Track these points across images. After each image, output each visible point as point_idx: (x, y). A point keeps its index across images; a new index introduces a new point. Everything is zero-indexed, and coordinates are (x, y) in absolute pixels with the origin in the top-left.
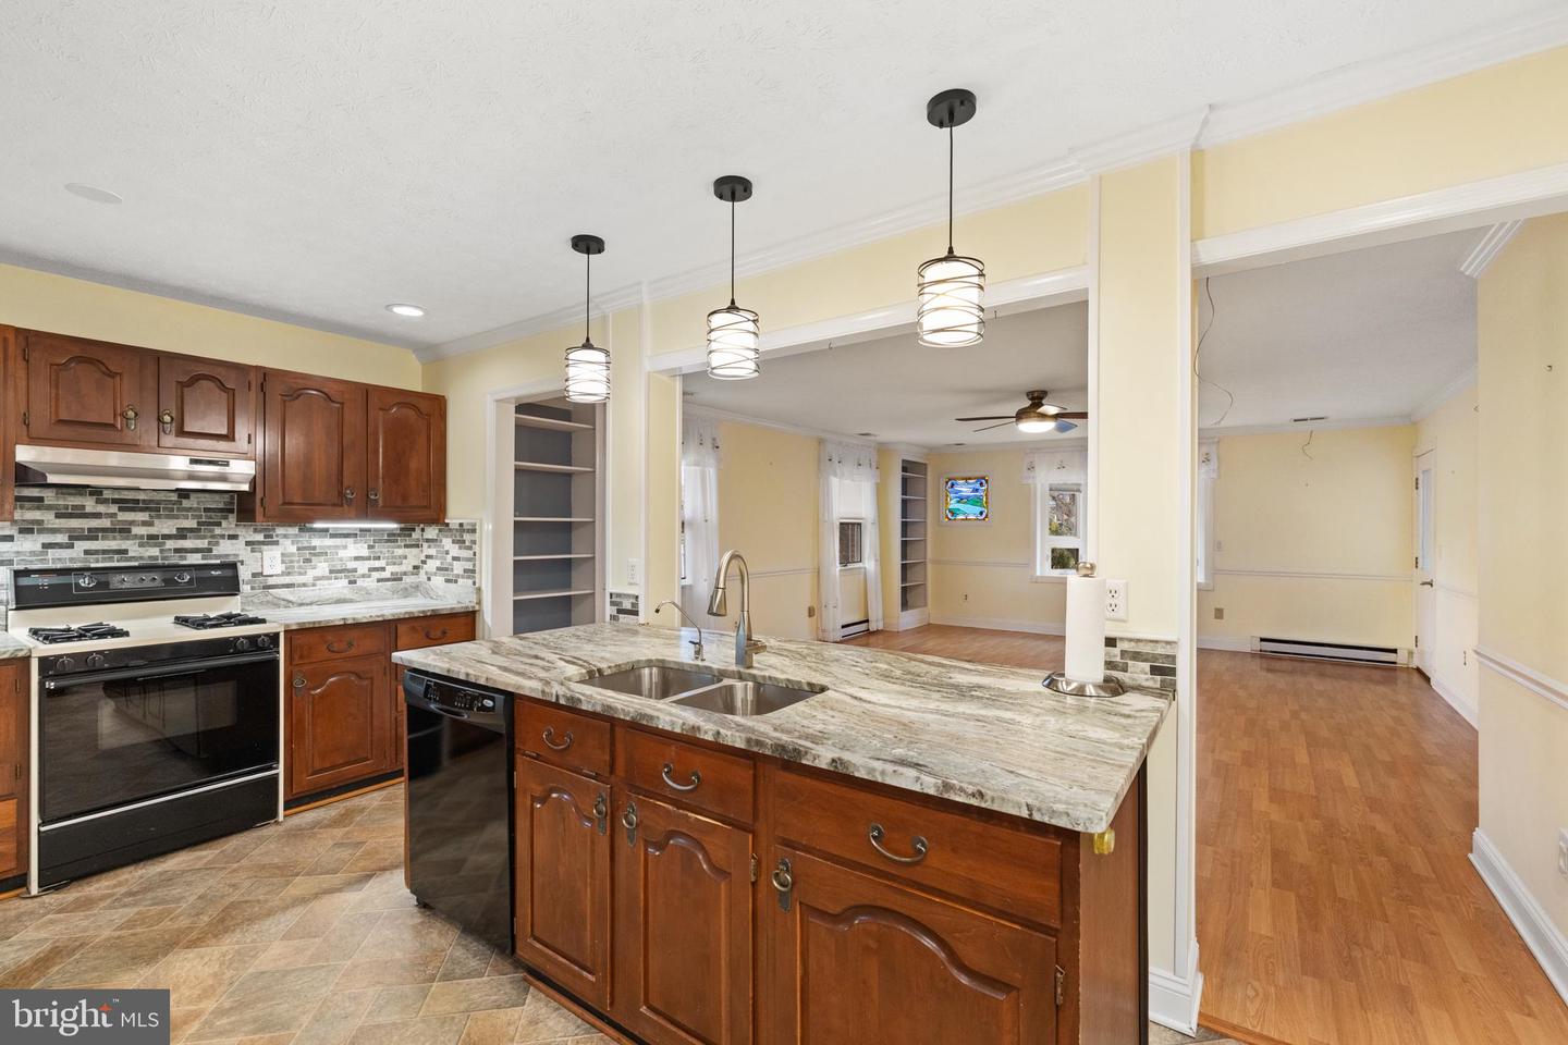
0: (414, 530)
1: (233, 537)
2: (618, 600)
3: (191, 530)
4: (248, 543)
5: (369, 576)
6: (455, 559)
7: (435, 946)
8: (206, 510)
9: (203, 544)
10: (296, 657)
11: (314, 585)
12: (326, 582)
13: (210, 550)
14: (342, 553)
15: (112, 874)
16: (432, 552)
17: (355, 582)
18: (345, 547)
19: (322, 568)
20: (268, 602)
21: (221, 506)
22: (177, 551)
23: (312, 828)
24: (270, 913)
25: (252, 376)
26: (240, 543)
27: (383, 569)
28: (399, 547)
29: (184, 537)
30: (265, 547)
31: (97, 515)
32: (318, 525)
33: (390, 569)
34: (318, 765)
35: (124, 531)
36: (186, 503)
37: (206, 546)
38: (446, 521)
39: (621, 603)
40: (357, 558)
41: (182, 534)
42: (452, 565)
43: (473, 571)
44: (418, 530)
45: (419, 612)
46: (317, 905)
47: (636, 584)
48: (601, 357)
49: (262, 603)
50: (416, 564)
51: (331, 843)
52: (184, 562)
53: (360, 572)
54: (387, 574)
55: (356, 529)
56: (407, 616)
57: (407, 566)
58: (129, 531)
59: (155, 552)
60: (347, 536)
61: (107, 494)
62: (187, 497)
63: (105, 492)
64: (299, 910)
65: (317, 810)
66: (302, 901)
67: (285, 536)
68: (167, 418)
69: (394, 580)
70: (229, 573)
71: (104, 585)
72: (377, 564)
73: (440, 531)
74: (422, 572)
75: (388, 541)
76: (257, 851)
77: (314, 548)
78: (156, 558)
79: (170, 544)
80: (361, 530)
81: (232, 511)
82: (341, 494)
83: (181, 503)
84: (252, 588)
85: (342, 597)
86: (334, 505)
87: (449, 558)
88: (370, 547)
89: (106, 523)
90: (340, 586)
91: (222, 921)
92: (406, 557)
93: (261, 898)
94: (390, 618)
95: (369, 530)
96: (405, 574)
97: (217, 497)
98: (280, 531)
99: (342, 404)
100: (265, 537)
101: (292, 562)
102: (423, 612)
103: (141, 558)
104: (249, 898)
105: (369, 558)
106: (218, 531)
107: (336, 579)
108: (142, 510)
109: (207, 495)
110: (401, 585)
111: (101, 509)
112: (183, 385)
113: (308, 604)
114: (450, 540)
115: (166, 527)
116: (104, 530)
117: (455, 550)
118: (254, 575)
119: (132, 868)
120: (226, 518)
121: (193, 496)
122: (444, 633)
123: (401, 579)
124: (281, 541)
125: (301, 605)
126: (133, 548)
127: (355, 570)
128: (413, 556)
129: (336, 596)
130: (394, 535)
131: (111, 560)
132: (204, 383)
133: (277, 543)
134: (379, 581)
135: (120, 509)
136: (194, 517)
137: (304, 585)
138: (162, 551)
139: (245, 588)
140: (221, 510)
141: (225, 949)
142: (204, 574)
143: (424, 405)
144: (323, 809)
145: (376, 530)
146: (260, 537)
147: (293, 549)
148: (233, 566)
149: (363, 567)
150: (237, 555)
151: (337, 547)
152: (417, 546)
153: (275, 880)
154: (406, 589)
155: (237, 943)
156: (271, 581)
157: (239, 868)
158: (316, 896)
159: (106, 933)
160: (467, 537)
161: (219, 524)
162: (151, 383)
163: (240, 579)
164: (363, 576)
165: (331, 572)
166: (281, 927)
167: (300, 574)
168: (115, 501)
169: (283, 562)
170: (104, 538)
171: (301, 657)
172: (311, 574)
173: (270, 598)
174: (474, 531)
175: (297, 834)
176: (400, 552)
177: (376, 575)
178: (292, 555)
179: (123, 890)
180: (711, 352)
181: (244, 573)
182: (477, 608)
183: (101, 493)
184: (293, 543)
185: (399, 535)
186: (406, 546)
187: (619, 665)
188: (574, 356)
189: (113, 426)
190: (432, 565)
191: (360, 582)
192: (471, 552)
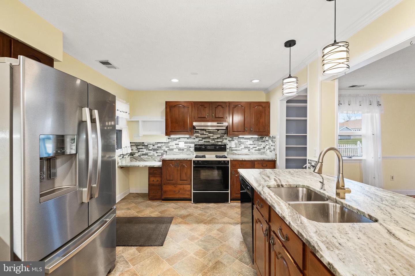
0: (263, 138)
1: (226, 139)
2: (311, 162)
3: (219, 137)
4: (229, 140)
5: (253, 149)
6: (272, 145)
7: (242, 249)
8: (222, 133)
9: (221, 140)
10: (233, 166)
11: (241, 150)
12: (243, 150)
13: (222, 142)
14: (247, 143)
15: (202, 203)
16: (267, 143)
17: (250, 150)
18: (248, 142)
19: (243, 146)
20: (232, 153)
21: (224, 132)
22: (217, 142)
23: (234, 207)
24: (218, 223)
25: (227, 104)
26: (227, 140)
27: (256, 147)
28: (260, 142)
29: (218, 139)
30: (232, 141)
31: (205, 135)
32: (240, 136)
33: (258, 147)
34: (237, 193)
35: (209, 137)
36: (218, 132)
37: (222, 141)
38: (270, 135)
39: (311, 163)
40: (250, 144)
41: (218, 138)
42: (271, 147)
43: (275, 149)
44: (264, 138)
45: (260, 159)
46: (226, 225)
47: (316, 157)
48: (294, 79)
49: (231, 154)
50: (264, 146)
51: (235, 212)
52: (218, 144)
53: (251, 148)
54: (257, 149)
55: (250, 137)
56: (257, 160)
57: (262, 147)
58: (210, 138)
59: (213, 142)
60: (248, 139)
61: (207, 131)
62: (219, 131)
63: (207, 130)
64: (223, 225)
65: (237, 203)
66: (224, 223)
67: (235, 139)
68: (213, 115)
69: (259, 150)
70: (225, 147)
71: (206, 148)
72: (255, 146)
73: (269, 138)
74: (265, 148)
75: (257, 140)
76: (223, 208)
77: (241, 142)
78: (214, 143)
79: (216, 140)
80: (251, 138)
81: (226, 133)
82: (244, 129)
83: (217, 132)
84: (230, 150)
85: (247, 153)
86: (243, 132)
87: (270, 145)
88: (253, 142)
89: (206, 136)
90: (246, 151)
91: (211, 221)
92: (261, 145)
93: (219, 219)
94: (253, 160)
95: (253, 138)
96: (261, 149)
97: (223, 130)
98: (235, 138)
99: (245, 107)
100: (232, 139)
101: (237, 145)
102: (261, 159)
103: (212, 143)
104: (217, 218)
105: (253, 145)
106: (224, 138)
107: (246, 149)
108: (212, 133)
109: (222, 130)
110: (260, 152)
111: (206, 133)
112: (216, 108)
113: (240, 155)
114: (271, 140)
115: (215, 137)
116: (206, 137)
117: (272, 144)
118: (230, 147)
119: (205, 203)
120: (225, 135)
121: (219, 130)
122: (267, 165)
123: (260, 150)
124: (235, 140)
125: (238, 155)
126: (211, 141)
127: (250, 147)
128: (263, 144)
129: (245, 153)
130: (259, 139)
131: (207, 143)
132: (219, 107)
133: (234, 140)
134: (255, 150)
135: (209, 133)
136: (220, 135)
137: (239, 150)
138: (215, 142)
139: (228, 150)
140: (224, 133)
141: (208, 227)
142: (220, 147)
143: (264, 105)
144: (238, 203)
145: (254, 138)
146: (231, 139)
147: (237, 142)
148: (225, 145)
149: (251, 147)
150: (227, 143)
151: (246, 142)
152: (264, 142)
153: (222, 216)
154: (261, 153)
155: (210, 227)
156: (233, 149)
157: (218, 210)
158: (227, 223)
159: (196, 215)
160: (274, 140)
161: (224, 136)
162: (211, 108)
163: (227, 148)
164: (252, 149)
165: (245, 147)
166: (218, 227)
167: (238, 148)
168: (208, 132)
169: (235, 145)
170: (207, 139)
171: (234, 167)
172: (241, 148)
173: (232, 152)
174: (275, 138)
175: (231, 207)
176: (260, 143)
177: (254, 149)
178: (237, 143)
179: (202, 207)
180: (324, 65)
181: (228, 147)
182: (276, 159)
183: (206, 130)
184: (237, 141)
185: (260, 139)
186: (262, 142)
187: (291, 185)
188: (285, 81)
189: (205, 117)
190: (267, 147)
191: (251, 150)
192: (275, 144)
